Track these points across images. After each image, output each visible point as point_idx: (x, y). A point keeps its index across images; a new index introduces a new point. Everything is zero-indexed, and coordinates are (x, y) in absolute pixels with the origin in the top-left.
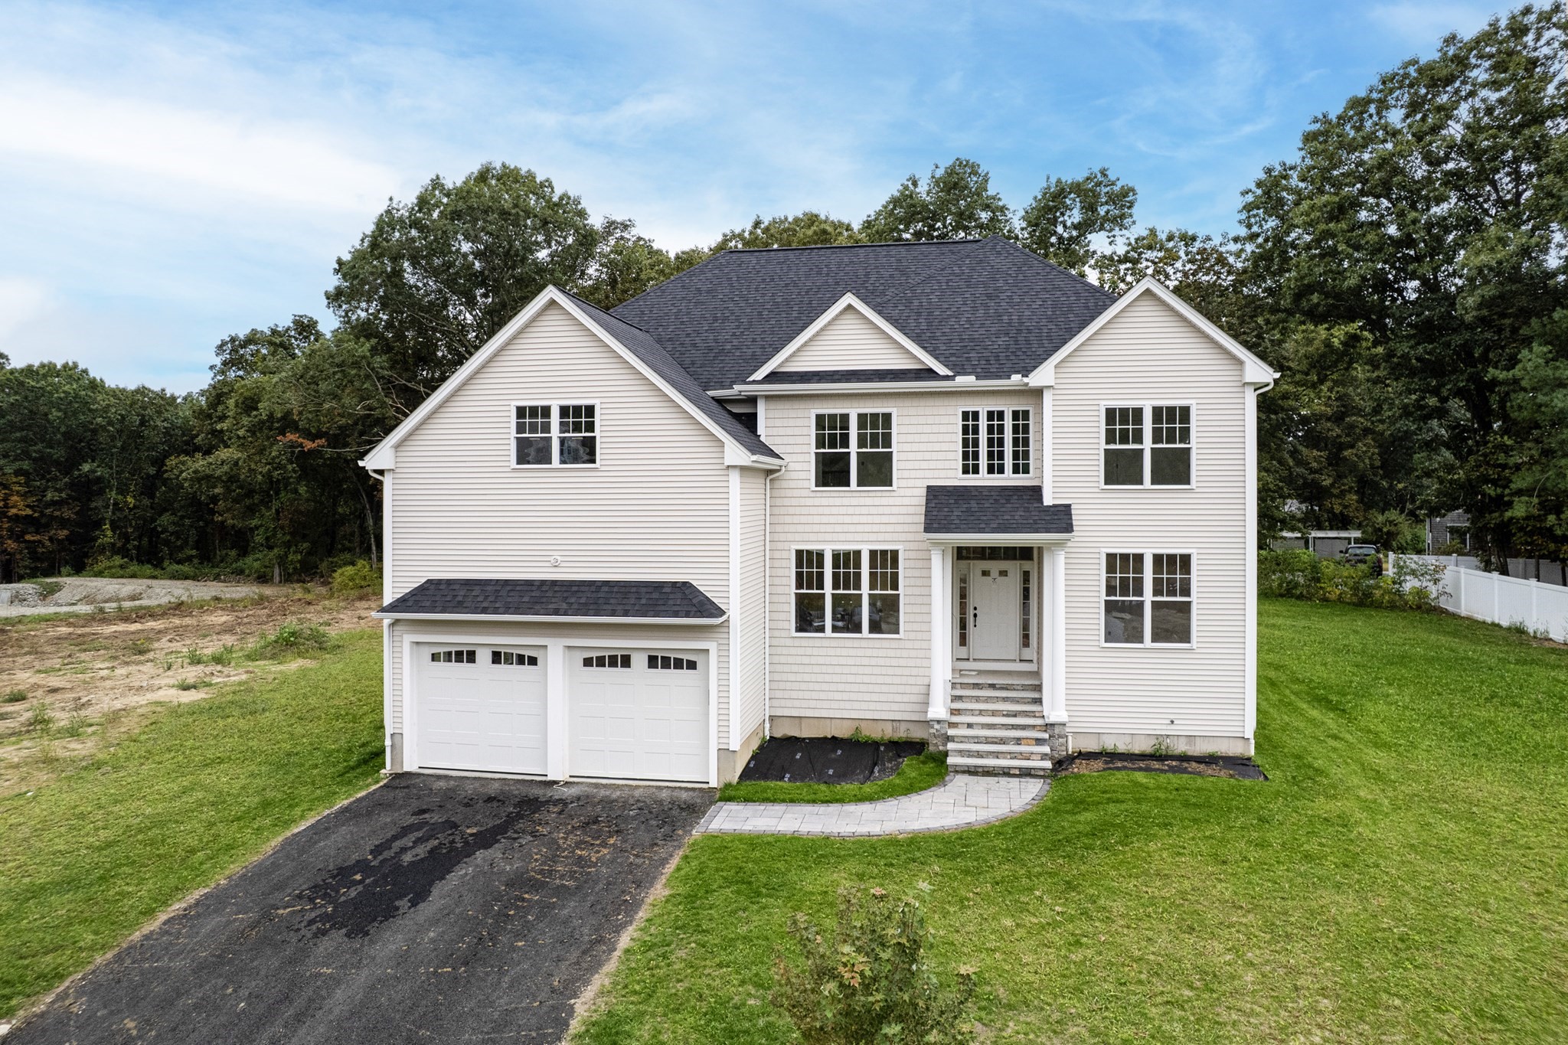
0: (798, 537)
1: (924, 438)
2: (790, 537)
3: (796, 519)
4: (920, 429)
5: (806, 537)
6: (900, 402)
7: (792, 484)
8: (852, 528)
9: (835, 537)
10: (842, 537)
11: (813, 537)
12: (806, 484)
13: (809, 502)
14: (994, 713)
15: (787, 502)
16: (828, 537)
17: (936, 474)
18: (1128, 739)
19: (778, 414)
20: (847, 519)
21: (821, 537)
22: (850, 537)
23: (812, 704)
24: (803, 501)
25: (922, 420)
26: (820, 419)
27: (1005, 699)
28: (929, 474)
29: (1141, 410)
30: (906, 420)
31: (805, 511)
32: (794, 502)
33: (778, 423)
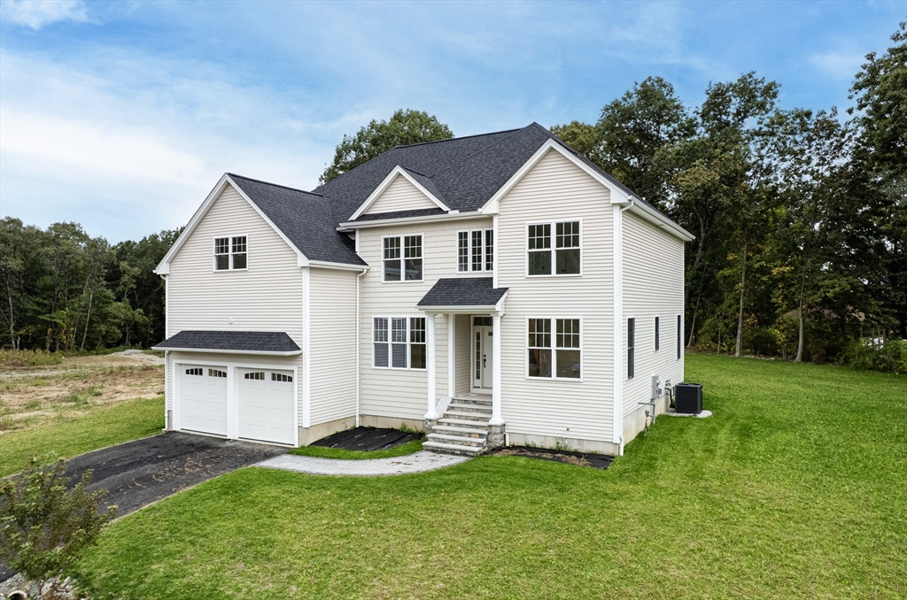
0: (375, 310)
1: (439, 250)
2: (371, 310)
3: (374, 300)
4: (436, 244)
5: (379, 310)
6: (426, 229)
7: (372, 280)
8: (402, 305)
9: (393, 310)
10: (397, 310)
11: (382, 310)
12: (378, 279)
13: (381, 290)
14: (467, 418)
15: (370, 290)
16: (390, 310)
17: (445, 271)
18: (542, 439)
19: (366, 239)
20: (399, 300)
21: (386, 310)
22: (401, 310)
23: (382, 408)
24: (378, 290)
25: (437, 239)
26: (386, 240)
27: (477, 410)
28: (441, 271)
29: (549, 225)
30: (429, 240)
31: (379, 295)
32: (373, 290)
33: (366, 244)
